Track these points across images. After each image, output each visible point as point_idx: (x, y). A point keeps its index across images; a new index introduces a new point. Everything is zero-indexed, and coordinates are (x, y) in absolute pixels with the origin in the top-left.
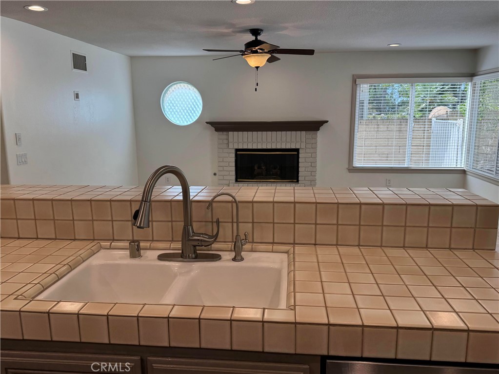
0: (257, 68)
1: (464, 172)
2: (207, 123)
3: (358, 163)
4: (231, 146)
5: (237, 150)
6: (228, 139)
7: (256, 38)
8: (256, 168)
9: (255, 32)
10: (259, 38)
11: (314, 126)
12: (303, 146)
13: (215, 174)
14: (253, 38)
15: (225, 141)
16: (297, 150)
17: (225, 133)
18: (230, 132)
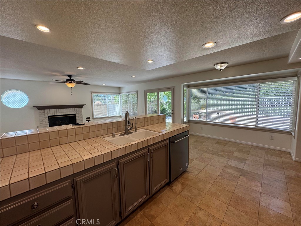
0: (71, 87)
1: (121, 116)
2: (34, 106)
3: (95, 117)
4: (46, 115)
5: (49, 116)
6: (45, 113)
7: (70, 78)
8: (57, 122)
9: (70, 76)
10: (71, 78)
11: (81, 106)
12: (77, 113)
13: (38, 127)
14: (69, 78)
15: (43, 113)
16: (75, 114)
17: (43, 110)
18: (45, 110)
